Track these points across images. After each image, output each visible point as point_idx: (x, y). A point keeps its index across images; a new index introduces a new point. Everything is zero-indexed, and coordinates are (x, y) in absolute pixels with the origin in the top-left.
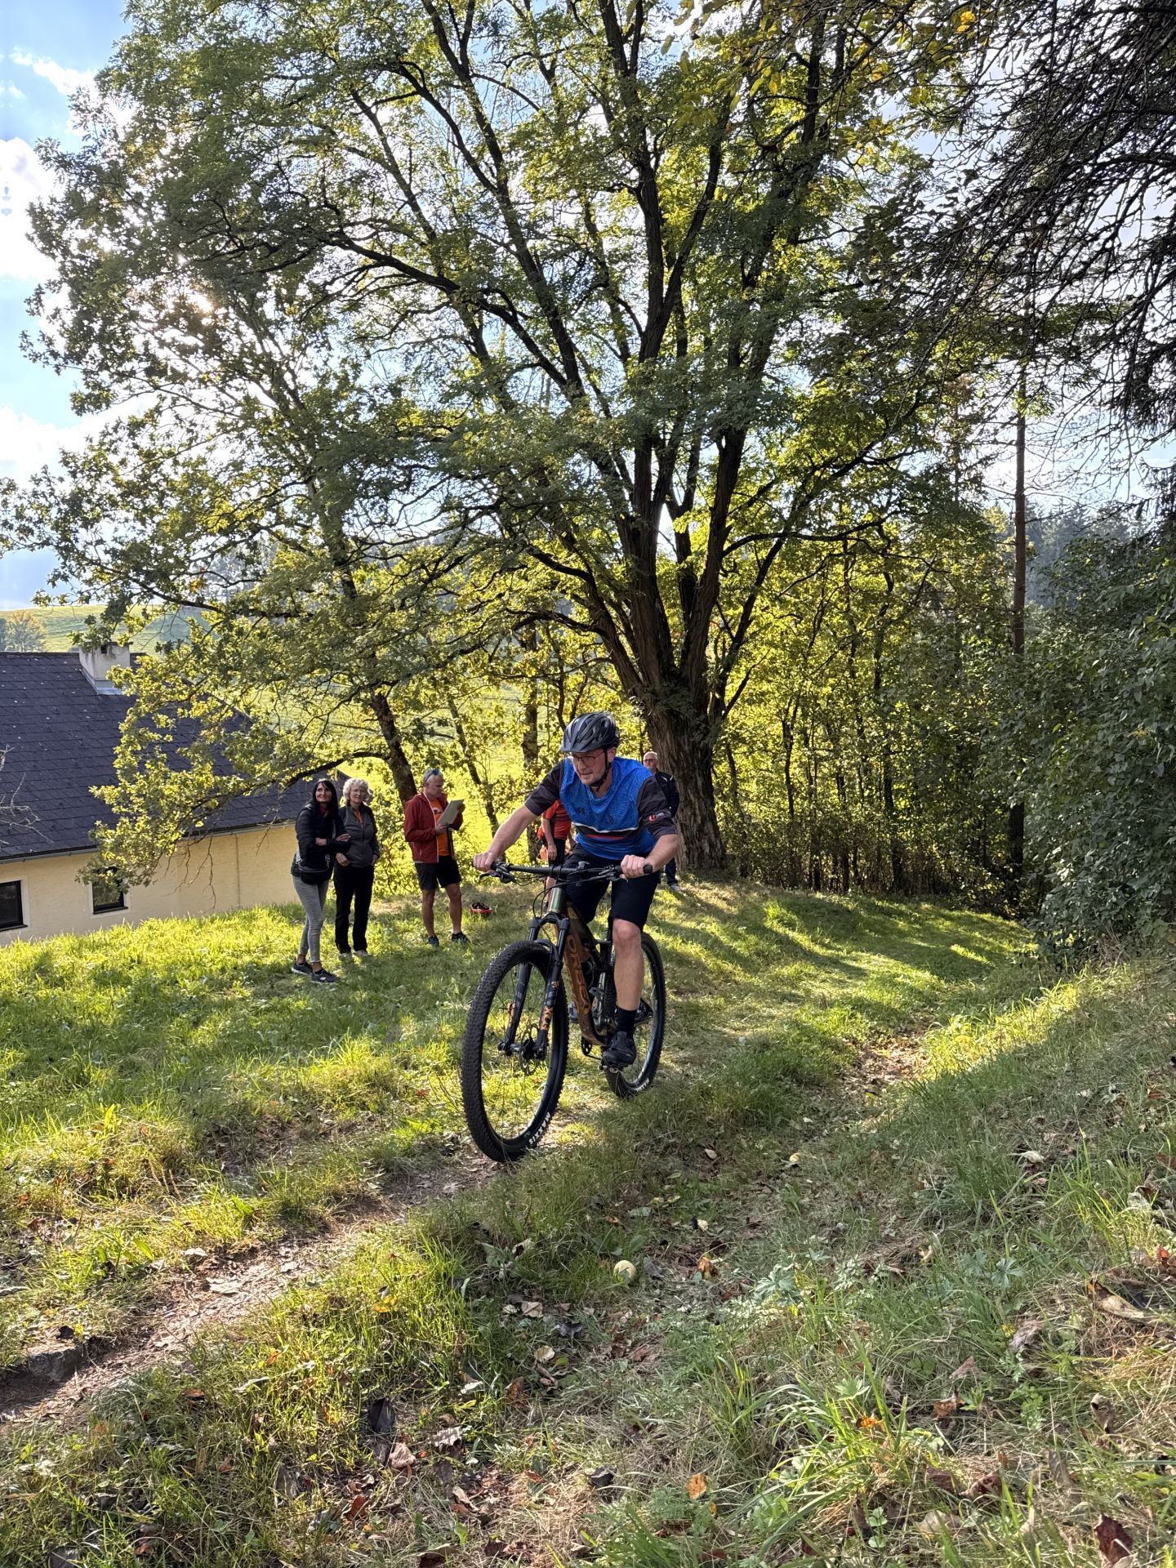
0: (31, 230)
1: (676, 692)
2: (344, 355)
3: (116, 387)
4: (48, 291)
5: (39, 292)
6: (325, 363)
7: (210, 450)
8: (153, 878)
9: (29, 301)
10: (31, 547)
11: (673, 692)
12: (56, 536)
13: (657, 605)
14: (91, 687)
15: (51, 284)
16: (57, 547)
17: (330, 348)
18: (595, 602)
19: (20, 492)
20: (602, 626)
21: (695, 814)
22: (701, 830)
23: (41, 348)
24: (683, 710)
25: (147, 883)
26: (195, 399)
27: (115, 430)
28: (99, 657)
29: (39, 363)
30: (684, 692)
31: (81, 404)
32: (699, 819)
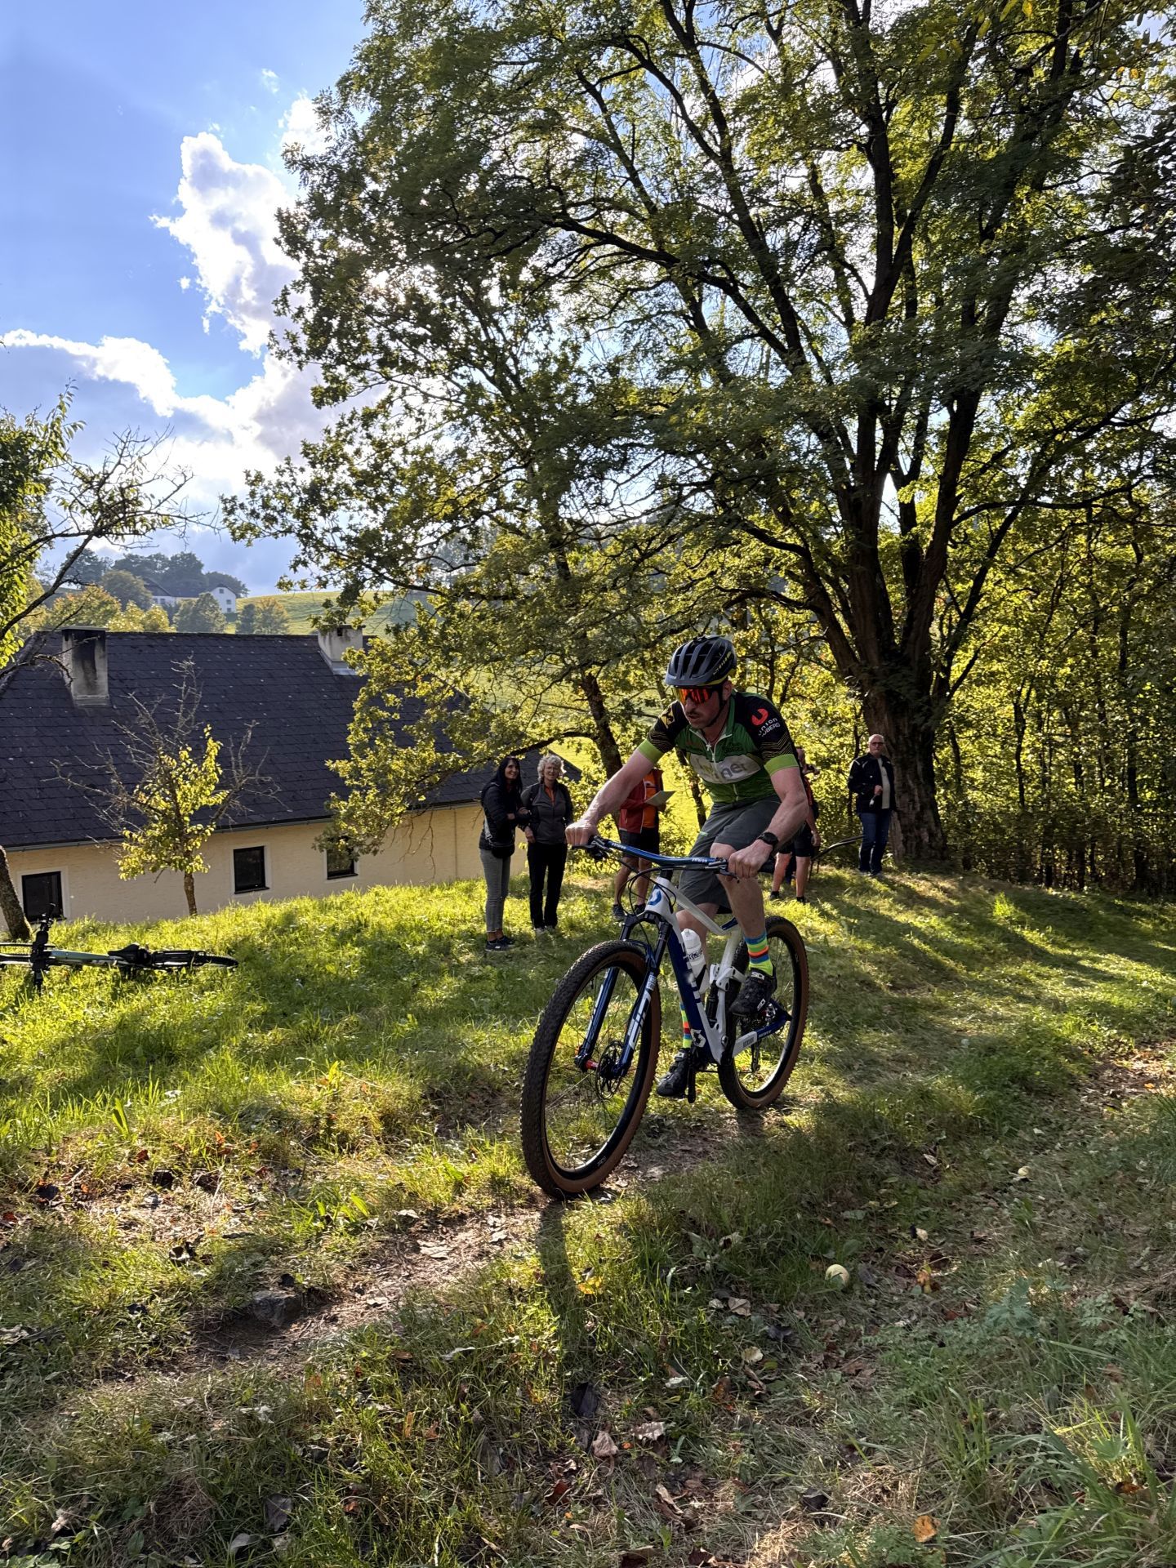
0: (278, 235)
1: (897, 671)
2: (564, 338)
3: (351, 380)
4: (293, 292)
5: (285, 293)
6: (546, 347)
7: (437, 438)
8: (381, 848)
9: (276, 302)
10: (275, 535)
11: (893, 671)
12: (297, 524)
13: (878, 580)
14: (328, 668)
15: (296, 284)
16: (298, 535)
17: (551, 332)
18: (811, 580)
19: (266, 483)
20: (817, 603)
21: (913, 801)
22: (919, 817)
23: (286, 346)
24: (903, 690)
25: (375, 852)
26: (423, 388)
27: (351, 421)
28: (336, 640)
29: (284, 360)
30: (905, 671)
31: (322, 398)
32: (918, 806)
